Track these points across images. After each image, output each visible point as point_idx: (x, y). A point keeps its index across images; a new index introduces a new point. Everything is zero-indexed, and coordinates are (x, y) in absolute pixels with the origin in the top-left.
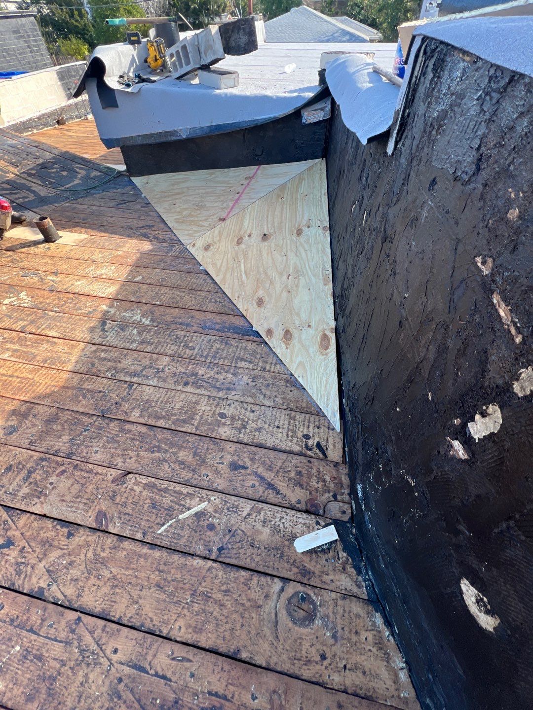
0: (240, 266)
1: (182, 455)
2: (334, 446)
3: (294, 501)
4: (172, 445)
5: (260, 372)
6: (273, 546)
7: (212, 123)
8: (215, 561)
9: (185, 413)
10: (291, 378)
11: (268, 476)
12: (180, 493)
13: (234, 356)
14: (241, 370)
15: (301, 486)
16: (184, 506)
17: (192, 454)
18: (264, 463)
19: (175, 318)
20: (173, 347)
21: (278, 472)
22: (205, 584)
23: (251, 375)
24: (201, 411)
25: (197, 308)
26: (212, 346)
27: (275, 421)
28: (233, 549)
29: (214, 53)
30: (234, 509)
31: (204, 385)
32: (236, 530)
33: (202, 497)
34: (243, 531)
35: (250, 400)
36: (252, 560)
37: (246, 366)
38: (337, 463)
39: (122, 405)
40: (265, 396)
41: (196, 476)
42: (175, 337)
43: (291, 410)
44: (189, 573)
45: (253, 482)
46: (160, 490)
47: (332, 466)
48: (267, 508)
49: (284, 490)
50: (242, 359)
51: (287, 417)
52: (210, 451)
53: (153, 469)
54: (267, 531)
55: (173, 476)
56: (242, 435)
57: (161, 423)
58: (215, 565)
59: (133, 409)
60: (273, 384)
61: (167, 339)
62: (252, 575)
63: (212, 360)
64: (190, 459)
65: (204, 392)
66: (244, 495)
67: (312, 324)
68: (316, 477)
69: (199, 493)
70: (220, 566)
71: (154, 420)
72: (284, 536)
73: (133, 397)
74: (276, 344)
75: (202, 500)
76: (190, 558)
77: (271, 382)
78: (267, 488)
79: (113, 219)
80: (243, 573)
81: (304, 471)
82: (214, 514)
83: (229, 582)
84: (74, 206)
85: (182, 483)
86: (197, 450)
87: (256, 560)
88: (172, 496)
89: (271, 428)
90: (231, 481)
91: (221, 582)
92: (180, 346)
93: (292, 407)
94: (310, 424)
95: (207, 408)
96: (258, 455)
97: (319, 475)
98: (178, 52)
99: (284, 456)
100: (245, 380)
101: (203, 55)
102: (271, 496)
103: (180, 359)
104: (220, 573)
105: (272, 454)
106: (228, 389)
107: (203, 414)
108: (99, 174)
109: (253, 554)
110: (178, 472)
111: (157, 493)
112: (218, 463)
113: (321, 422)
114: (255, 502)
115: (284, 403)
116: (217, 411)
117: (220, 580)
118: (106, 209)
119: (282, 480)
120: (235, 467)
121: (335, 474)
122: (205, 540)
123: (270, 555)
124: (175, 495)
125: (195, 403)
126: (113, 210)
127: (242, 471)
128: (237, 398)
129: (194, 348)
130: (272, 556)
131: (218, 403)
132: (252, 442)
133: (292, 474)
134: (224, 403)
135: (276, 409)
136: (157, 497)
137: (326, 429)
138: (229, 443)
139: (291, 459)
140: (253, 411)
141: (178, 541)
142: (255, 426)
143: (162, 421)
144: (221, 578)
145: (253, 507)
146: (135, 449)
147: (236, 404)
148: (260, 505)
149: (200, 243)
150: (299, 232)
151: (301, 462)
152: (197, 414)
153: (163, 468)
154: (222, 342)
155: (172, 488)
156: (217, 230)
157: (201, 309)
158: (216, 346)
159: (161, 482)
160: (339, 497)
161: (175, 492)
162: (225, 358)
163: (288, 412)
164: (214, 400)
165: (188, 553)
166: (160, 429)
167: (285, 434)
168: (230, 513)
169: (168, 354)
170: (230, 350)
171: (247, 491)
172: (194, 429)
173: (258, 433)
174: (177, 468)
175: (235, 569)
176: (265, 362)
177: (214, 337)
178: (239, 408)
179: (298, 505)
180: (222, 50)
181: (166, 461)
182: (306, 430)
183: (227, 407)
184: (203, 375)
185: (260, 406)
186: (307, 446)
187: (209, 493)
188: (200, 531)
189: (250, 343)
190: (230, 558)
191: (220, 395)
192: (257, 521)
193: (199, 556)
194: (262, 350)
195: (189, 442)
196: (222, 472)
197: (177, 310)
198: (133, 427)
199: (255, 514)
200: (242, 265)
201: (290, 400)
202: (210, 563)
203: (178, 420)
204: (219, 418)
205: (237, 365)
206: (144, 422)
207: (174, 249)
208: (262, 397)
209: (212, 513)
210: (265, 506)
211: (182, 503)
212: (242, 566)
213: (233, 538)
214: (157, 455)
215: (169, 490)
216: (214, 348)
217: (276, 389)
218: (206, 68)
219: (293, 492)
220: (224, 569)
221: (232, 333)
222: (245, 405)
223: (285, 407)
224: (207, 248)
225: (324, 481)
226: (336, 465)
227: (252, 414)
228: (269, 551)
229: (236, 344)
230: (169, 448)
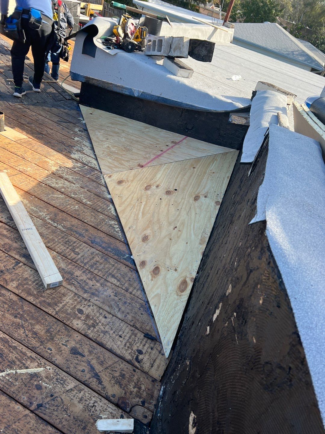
0: (140, 206)
1: (37, 327)
2: (158, 367)
3: (110, 393)
4: (33, 318)
5: (123, 291)
6: (80, 418)
7: (161, 95)
8: (32, 412)
9: (52, 299)
10: (146, 304)
11: (98, 368)
12: (25, 354)
13: (108, 271)
14: (109, 284)
15: (120, 385)
16: (24, 364)
17: (45, 330)
18: (98, 358)
19: (73, 226)
20: (62, 247)
21: (107, 368)
22: (19, 424)
23: (116, 290)
24: (65, 302)
25: (93, 225)
26: (93, 258)
27: (119, 331)
28: (49, 409)
29: (181, 52)
30: (62, 382)
31: (75, 284)
32: (57, 397)
33: (41, 363)
34: (62, 399)
35: (107, 308)
36: (61, 422)
37: (114, 283)
38: (156, 380)
39: (6, 275)
40: (120, 309)
41: (42, 347)
42: (67, 240)
43: (136, 328)
44: (9, 412)
45: (84, 368)
46: (10, 346)
47: (151, 380)
48: (87, 391)
49: (106, 383)
50: (113, 276)
51: (130, 332)
52: (60, 333)
53: (11, 329)
54: (81, 406)
55: (24, 340)
56: (89, 331)
57: (31, 299)
58: (31, 415)
59: (12, 280)
60: (129, 303)
61: (60, 239)
62: (56, 432)
63: (89, 268)
64: (43, 333)
65: (73, 289)
66: (74, 375)
67: (179, 269)
68: (135, 383)
69: (39, 360)
70: (34, 417)
71: (26, 295)
72: (92, 415)
73: (16, 272)
74: (145, 274)
75: (39, 366)
76: (13, 402)
77: (129, 301)
78: (93, 377)
79: (52, 131)
80: (50, 428)
81: (127, 376)
82: (45, 379)
83: (37, 430)
84: (25, 110)
85: (29, 347)
86: (50, 328)
87: (64, 423)
88: (18, 354)
89: (114, 335)
90: (67, 360)
91: (30, 428)
92: (68, 248)
93: (137, 326)
94: (147, 344)
95: (71, 301)
96: (96, 351)
97: (137, 382)
98: (155, 41)
99: (117, 359)
100: (109, 292)
101: (172, 50)
102: (94, 383)
103: (64, 258)
104: (33, 422)
105: (108, 354)
106: (93, 294)
107: (66, 305)
108: (55, 91)
109: (63, 418)
110: (29, 339)
111: (7, 348)
112: (62, 344)
113: (156, 346)
114: (79, 383)
115: (132, 320)
116: (78, 307)
117: (31, 426)
118: (50, 122)
119: (108, 375)
120: (75, 352)
121: (150, 387)
122: (30, 395)
123: (75, 424)
124: (20, 354)
125: (63, 294)
126: (55, 124)
127: (80, 357)
128: (97, 302)
129: (79, 254)
130: (77, 425)
131: (81, 301)
132: (96, 339)
133: (117, 374)
134: (85, 303)
135: (124, 323)
136: (6, 351)
137: (157, 352)
138: (77, 333)
139: (121, 363)
140: (106, 317)
141: (10, 388)
142: (103, 329)
143: (32, 297)
144: (32, 425)
145: (76, 386)
146: (3, 310)
147: (95, 307)
148: (83, 387)
149: (116, 177)
150: (196, 198)
151: (127, 368)
152: (61, 303)
153: (19, 332)
154: (102, 257)
155: (20, 349)
156: (133, 172)
157: (96, 226)
158: (97, 258)
159: (14, 341)
160: (146, 405)
161: (21, 352)
162: (100, 270)
163: (133, 329)
164: (78, 297)
165: (14, 399)
166: (28, 303)
167: (124, 343)
168: (57, 383)
169: (56, 251)
170: (107, 266)
171: (77, 372)
172: (54, 313)
173: (103, 335)
174: (30, 336)
175: (45, 423)
176: (131, 285)
177: (98, 252)
178: (95, 311)
179: (111, 398)
180: (187, 53)
181: (23, 328)
182: (141, 346)
183: (87, 307)
184: (77, 276)
185: (113, 316)
186: (137, 359)
187: (47, 363)
188: (29, 387)
189: (124, 266)
190: (45, 414)
191: (85, 296)
192: (76, 396)
193: (22, 404)
194: (132, 275)
195: (46, 321)
196: (63, 352)
197: (77, 220)
198: (8, 294)
199: (76, 391)
200: (143, 206)
201: (138, 320)
202: (27, 412)
203: (44, 301)
204: (77, 312)
205: (107, 279)
206: (17, 293)
207: (93, 173)
208: (117, 310)
209: (44, 378)
210: (86, 389)
211: (24, 362)
212: (51, 423)
213: (52, 401)
214: (18, 320)
215: (17, 349)
216: (94, 259)
217: (131, 308)
218: (171, 58)
219: (112, 387)
220: (37, 420)
221: (113, 253)
222: (101, 311)
223: (132, 324)
224: (120, 182)
225: (140, 388)
226: (154, 380)
227: (104, 319)
228: (76, 421)
229: (113, 263)
230: (30, 319)
